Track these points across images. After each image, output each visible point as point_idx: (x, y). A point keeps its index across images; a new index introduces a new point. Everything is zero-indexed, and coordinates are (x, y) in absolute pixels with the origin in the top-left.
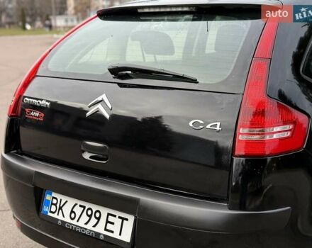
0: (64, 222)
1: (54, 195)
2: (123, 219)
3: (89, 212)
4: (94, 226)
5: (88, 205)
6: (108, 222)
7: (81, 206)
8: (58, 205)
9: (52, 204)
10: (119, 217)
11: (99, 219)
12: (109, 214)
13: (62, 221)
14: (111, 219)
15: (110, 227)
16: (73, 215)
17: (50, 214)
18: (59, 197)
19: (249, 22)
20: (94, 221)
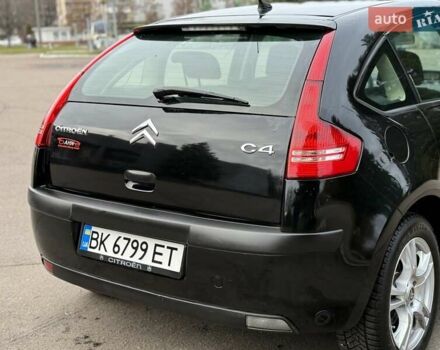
0: (106, 257)
1: (94, 229)
2: (172, 249)
3: (135, 245)
4: (141, 259)
5: (133, 237)
6: (155, 253)
7: (125, 239)
8: (99, 240)
9: (92, 239)
10: (168, 248)
11: (145, 251)
12: (156, 245)
13: (104, 256)
14: (159, 250)
15: (157, 258)
16: (116, 249)
17: (90, 250)
18: (100, 230)
19: (302, 43)
20: (140, 253)
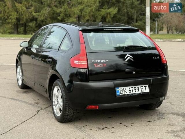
1: (120, 88)
2: (145, 87)
4: (138, 92)
5: (134, 87)
6: (141, 89)
7: (132, 88)
8: (123, 91)
9: (120, 91)
11: (138, 89)
12: (141, 87)
13: (127, 94)
14: (142, 88)
15: (142, 90)
16: (130, 91)
18: (122, 88)
